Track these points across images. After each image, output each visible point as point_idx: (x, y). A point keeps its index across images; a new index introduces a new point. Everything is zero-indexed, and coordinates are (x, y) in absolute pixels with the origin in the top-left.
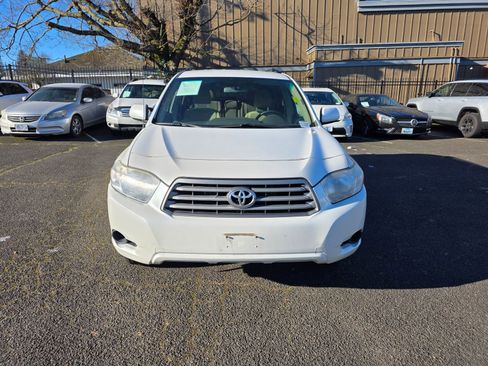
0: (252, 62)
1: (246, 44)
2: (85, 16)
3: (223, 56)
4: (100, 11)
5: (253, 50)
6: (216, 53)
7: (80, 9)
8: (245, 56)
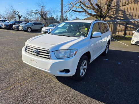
0: (133, 17)
1: (132, 11)
2: (82, 8)
3: (122, 16)
4: (85, 6)
5: (134, 13)
6: (120, 15)
7: (81, 6)
8: (131, 15)
